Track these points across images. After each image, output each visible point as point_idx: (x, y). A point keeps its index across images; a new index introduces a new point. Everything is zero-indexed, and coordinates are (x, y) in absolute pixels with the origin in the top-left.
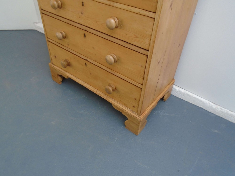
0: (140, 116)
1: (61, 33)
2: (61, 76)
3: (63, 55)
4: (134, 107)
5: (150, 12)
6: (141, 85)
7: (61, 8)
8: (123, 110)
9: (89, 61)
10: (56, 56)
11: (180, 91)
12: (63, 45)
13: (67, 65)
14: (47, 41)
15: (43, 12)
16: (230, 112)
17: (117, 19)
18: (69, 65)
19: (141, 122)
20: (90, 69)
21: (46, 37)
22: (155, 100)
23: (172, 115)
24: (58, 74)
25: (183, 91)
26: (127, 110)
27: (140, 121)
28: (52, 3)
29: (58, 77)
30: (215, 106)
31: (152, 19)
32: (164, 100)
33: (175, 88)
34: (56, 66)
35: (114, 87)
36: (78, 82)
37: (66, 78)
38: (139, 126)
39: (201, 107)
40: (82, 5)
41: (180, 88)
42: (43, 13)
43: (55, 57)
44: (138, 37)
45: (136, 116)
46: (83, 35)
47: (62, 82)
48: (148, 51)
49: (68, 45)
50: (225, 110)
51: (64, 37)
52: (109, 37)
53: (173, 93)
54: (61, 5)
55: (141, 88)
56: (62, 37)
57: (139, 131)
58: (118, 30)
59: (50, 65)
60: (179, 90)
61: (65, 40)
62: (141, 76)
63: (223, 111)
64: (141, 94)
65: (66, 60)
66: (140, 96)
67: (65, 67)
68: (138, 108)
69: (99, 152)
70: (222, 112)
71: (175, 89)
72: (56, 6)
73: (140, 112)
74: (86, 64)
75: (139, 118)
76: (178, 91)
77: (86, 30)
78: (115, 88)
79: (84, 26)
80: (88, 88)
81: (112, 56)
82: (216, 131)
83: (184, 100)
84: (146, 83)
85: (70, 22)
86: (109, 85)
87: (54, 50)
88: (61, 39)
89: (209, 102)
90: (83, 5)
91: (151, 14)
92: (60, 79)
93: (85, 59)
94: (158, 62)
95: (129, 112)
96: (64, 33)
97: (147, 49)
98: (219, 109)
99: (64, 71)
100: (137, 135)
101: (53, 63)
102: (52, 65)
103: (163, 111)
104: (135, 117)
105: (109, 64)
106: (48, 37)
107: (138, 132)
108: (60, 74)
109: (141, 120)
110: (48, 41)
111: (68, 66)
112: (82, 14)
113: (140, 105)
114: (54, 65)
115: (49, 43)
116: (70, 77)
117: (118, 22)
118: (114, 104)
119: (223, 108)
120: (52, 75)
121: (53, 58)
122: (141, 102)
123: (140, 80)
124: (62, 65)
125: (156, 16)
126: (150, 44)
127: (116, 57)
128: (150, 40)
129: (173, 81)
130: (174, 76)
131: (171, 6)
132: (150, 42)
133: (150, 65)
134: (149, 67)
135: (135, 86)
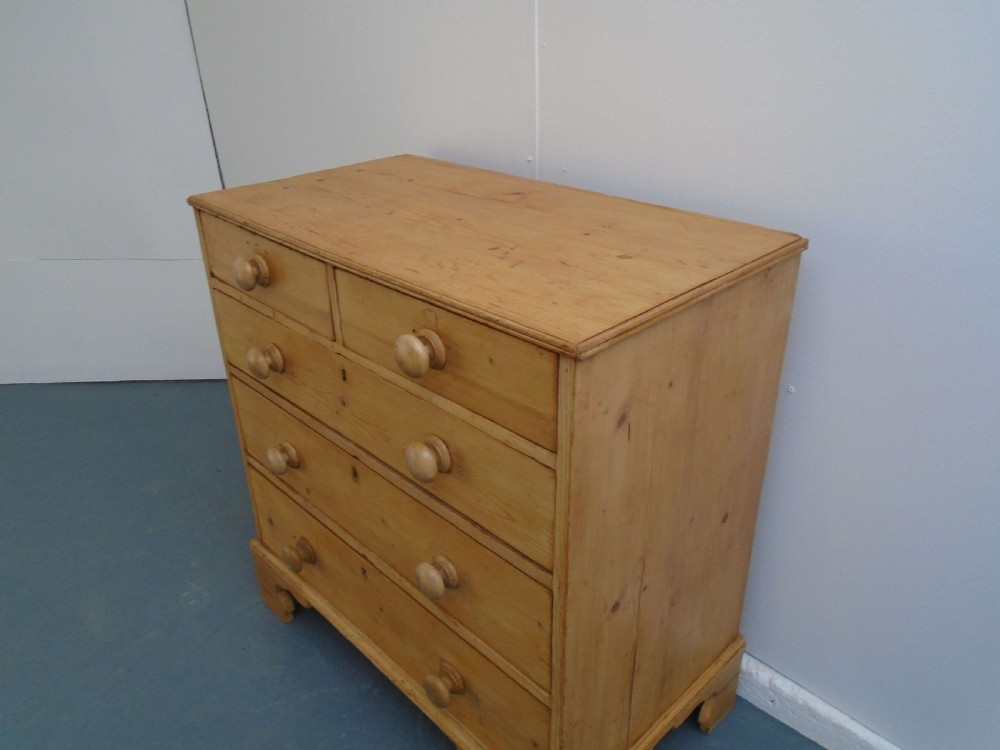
1: (284, 450)
2: (288, 594)
3: (294, 523)
5: (538, 448)
6: (545, 694)
7: (282, 372)
9: (372, 564)
10: (274, 521)
11: (775, 690)
12: (293, 489)
13: (306, 559)
14: (246, 464)
15: (234, 371)
17: (444, 447)
18: (312, 559)
20: (376, 590)
21: (242, 448)
22: (640, 741)
24: (278, 585)
25: (786, 686)
29: (280, 594)
31: (549, 473)
32: (702, 728)
33: (754, 671)
34: (273, 553)
35: (458, 677)
36: (341, 631)
37: (305, 605)
40: (341, 377)
41: (777, 675)
42: (234, 376)
43: (271, 521)
44: (513, 520)
46: (350, 472)
47: (294, 615)
48: (551, 572)
49: (308, 491)
51: (293, 465)
53: (745, 692)
54: (284, 364)
55: (548, 705)
56: (284, 464)
58: (451, 481)
59: (255, 547)
60: (770, 682)
61: (298, 472)
62: (541, 660)
64: (550, 729)
65: (303, 543)
66: (549, 735)
67: (296, 571)
71: (755, 676)
72: (265, 368)
74: (364, 571)
76: (767, 685)
77: (355, 457)
78: (464, 684)
79: (351, 444)
81: (438, 567)
83: (798, 734)
84: (562, 691)
85: (309, 421)
87: (266, 498)
90: (345, 379)
91: (543, 455)
92: (285, 603)
93: (361, 552)
94: (611, 604)
96: (293, 451)
97: (547, 566)
99: (296, 580)
101: (266, 540)
102: (262, 550)
106: (250, 451)
108: (285, 587)
110: (249, 464)
111: (309, 563)
112: (344, 404)
114: (267, 548)
115: (252, 472)
116: (314, 604)
117: (448, 457)
120: (262, 586)
121: (264, 523)
123: (540, 673)
125: (560, 463)
126: (553, 549)
127: (451, 568)
128: (554, 540)
129: (736, 646)
130: (738, 625)
131: (622, 419)
132: (553, 545)
133: (564, 627)
134: (564, 634)
135: (527, 691)
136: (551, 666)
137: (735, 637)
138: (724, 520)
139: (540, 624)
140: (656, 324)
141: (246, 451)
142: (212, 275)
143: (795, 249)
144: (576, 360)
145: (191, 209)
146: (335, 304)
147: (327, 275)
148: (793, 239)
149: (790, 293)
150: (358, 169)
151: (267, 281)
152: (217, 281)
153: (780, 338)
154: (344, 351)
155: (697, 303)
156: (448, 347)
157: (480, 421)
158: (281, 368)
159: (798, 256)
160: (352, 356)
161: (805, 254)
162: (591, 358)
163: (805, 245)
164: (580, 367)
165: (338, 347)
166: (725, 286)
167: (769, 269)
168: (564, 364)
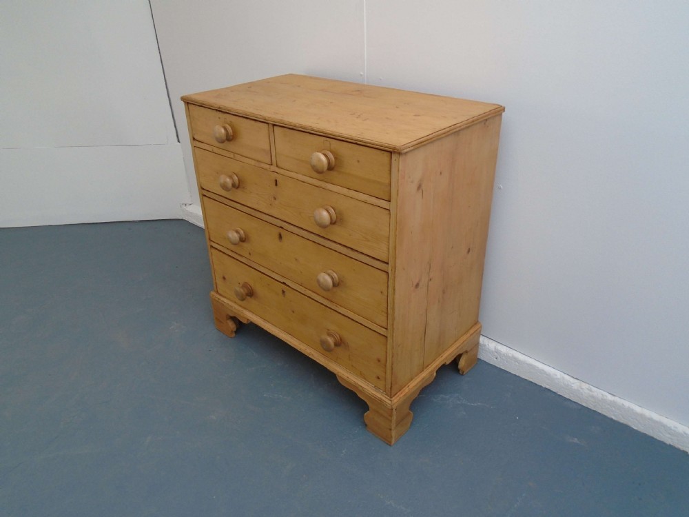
0: (391, 397)
1: (237, 232)
2: (234, 319)
3: (239, 275)
4: (378, 378)
5: (381, 201)
6: (384, 330)
7: (238, 188)
8: (356, 386)
9: (288, 286)
10: (226, 277)
11: (497, 351)
12: (239, 255)
13: (247, 295)
14: (208, 247)
15: (205, 193)
16: (610, 397)
17: (333, 211)
18: (251, 294)
19: (394, 412)
20: (291, 301)
21: (207, 237)
22: (430, 366)
23: (476, 405)
24: (228, 315)
25: (503, 349)
26: (367, 388)
27: (392, 409)
28: (222, 181)
29: (228, 321)
30: (575, 384)
31: (387, 212)
32: (461, 372)
33: (487, 344)
34: (225, 297)
35: (338, 336)
37: (246, 322)
38: (391, 421)
39: (548, 387)
40: (274, 184)
41: (499, 344)
42: (205, 196)
43: (224, 278)
44: (369, 241)
45: (384, 398)
46: (277, 237)
47: (236, 332)
48: (387, 263)
49: (250, 254)
50: (599, 393)
51: (242, 240)
52: (322, 239)
53: (483, 356)
54: (239, 182)
55: (385, 335)
56: (238, 239)
57: (393, 433)
58: (336, 228)
59: (213, 295)
60: (495, 349)
61: (245, 245)
62: (383, 311)
63: (595, 394)
64: (387, 349)
65: (245, 285)
66: (386, 352)
67: (243, 300)
68: (385, 379)
69: (304, 476)
70: (593, 397)
71: (487, 346)
72: (230, 185)
73: (391, 388)
74: (283, 292)
75: (390, 402)
76: (493, 350)
77: (281, 227)
78: (341, 340)
79: (279, 221)
80: (288, 343)
81: (329, 275)
82: (576, 440)
83: (510, 373)
84: (393, 324)
85: (253, 213)
86: (329, 335)
87: (221, 265)
88: (235, 244)
89: (562, 374)
90: (276, 185)
91: (384, 204)
92: (232, 326)
93: (282, 281)
94: (415, 284)
95: (370, 389)
96: (242, 232)
97: (386, 260)
98: (587, 391)
99: (240, 308)
100: (389, 444)
101: (220, 291)
102: (217, 296)
103: (457, 395)
104: (381, 400)
105: (324, 290)
106: (212, 238)
107: (391, 437)
108: (232, 315)
109: (394, 407)
110: (212, 246)
111: (249, 296)
112: (274, 200)
113: (389, 372)
114: (220, 295)
115: (213, 251)
116: (251, 320)
117: (335, 215)
118: (340, 375)
119: (594, 389)
120: (216, 318)
121: (219, 281)
122: (389, 365)
123: (381, 319)
124: (237, 294)
125: (392, 206)
126: (389, 252)
127: (335, 275)
128: (389, 246)
129: (476, 327)
130: (477, 316)
131: (419, 187)
132: (389, 249)
133: (394, 290)
134: (394, 294)
135: (375, 331)
136: (387, 313)
137: (476, 323)
138: (469, 251)
139: (382, 292)
140: (435, 141)
141: (210, 239)
142: (194, 139)
143: (499, 111)
144: (400, 154)
145: (182, 103)
146: (273, 145)
147: (269, 130)
148: (497, 106)
149: (498, 134)
150: (267, 81)
151: (231, 137)
152: (197, 142)
153: (493, 157)
154: (277, 170)
155: (452, 133)
156: (336, 158)
157: (352, 193)
158: (236, 186)
159: (501, 115)
160: (282, 171)
161: (503, 114)
162: (407, 153)
163: (504, 110)
164: (401, 158)
165: (274, 168)
166: (465, 126)
167: (486, 120)
168: (394, 157)
